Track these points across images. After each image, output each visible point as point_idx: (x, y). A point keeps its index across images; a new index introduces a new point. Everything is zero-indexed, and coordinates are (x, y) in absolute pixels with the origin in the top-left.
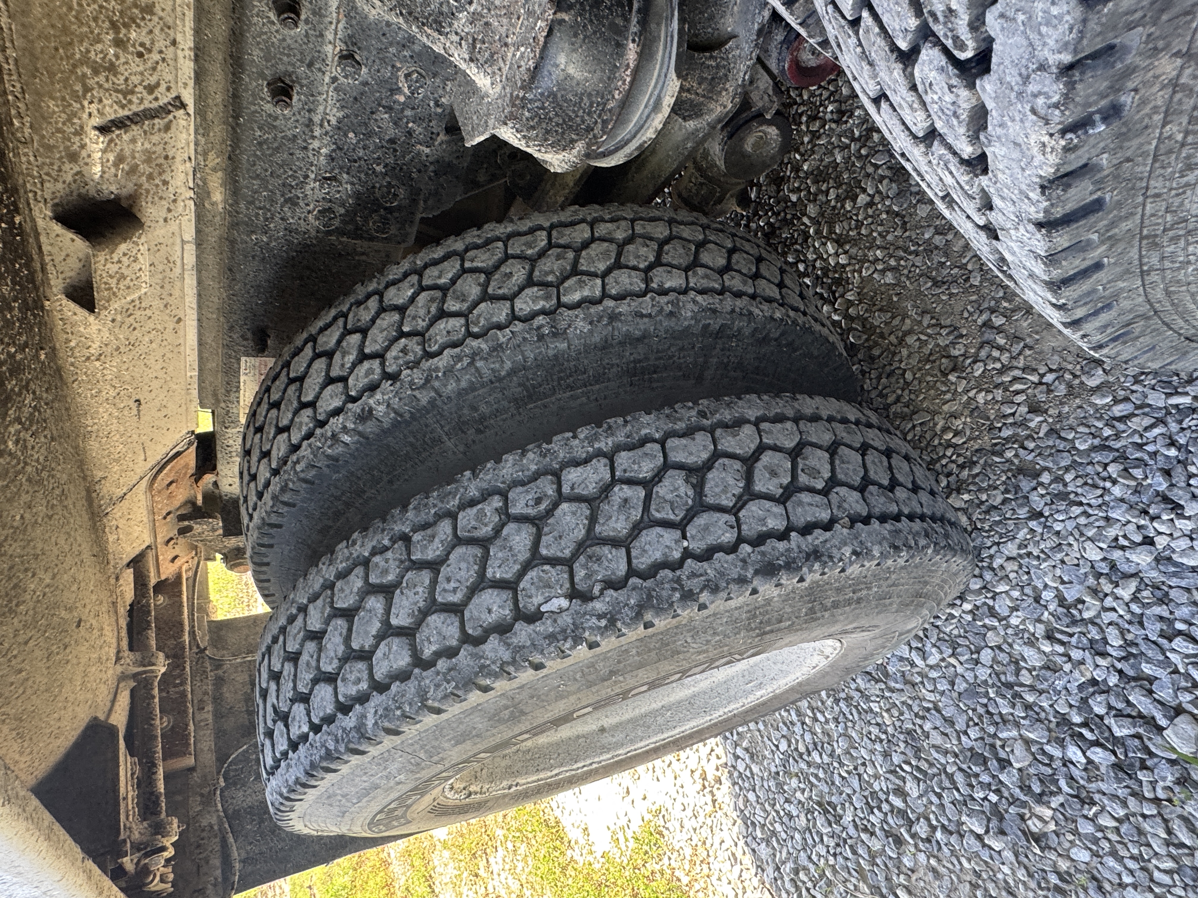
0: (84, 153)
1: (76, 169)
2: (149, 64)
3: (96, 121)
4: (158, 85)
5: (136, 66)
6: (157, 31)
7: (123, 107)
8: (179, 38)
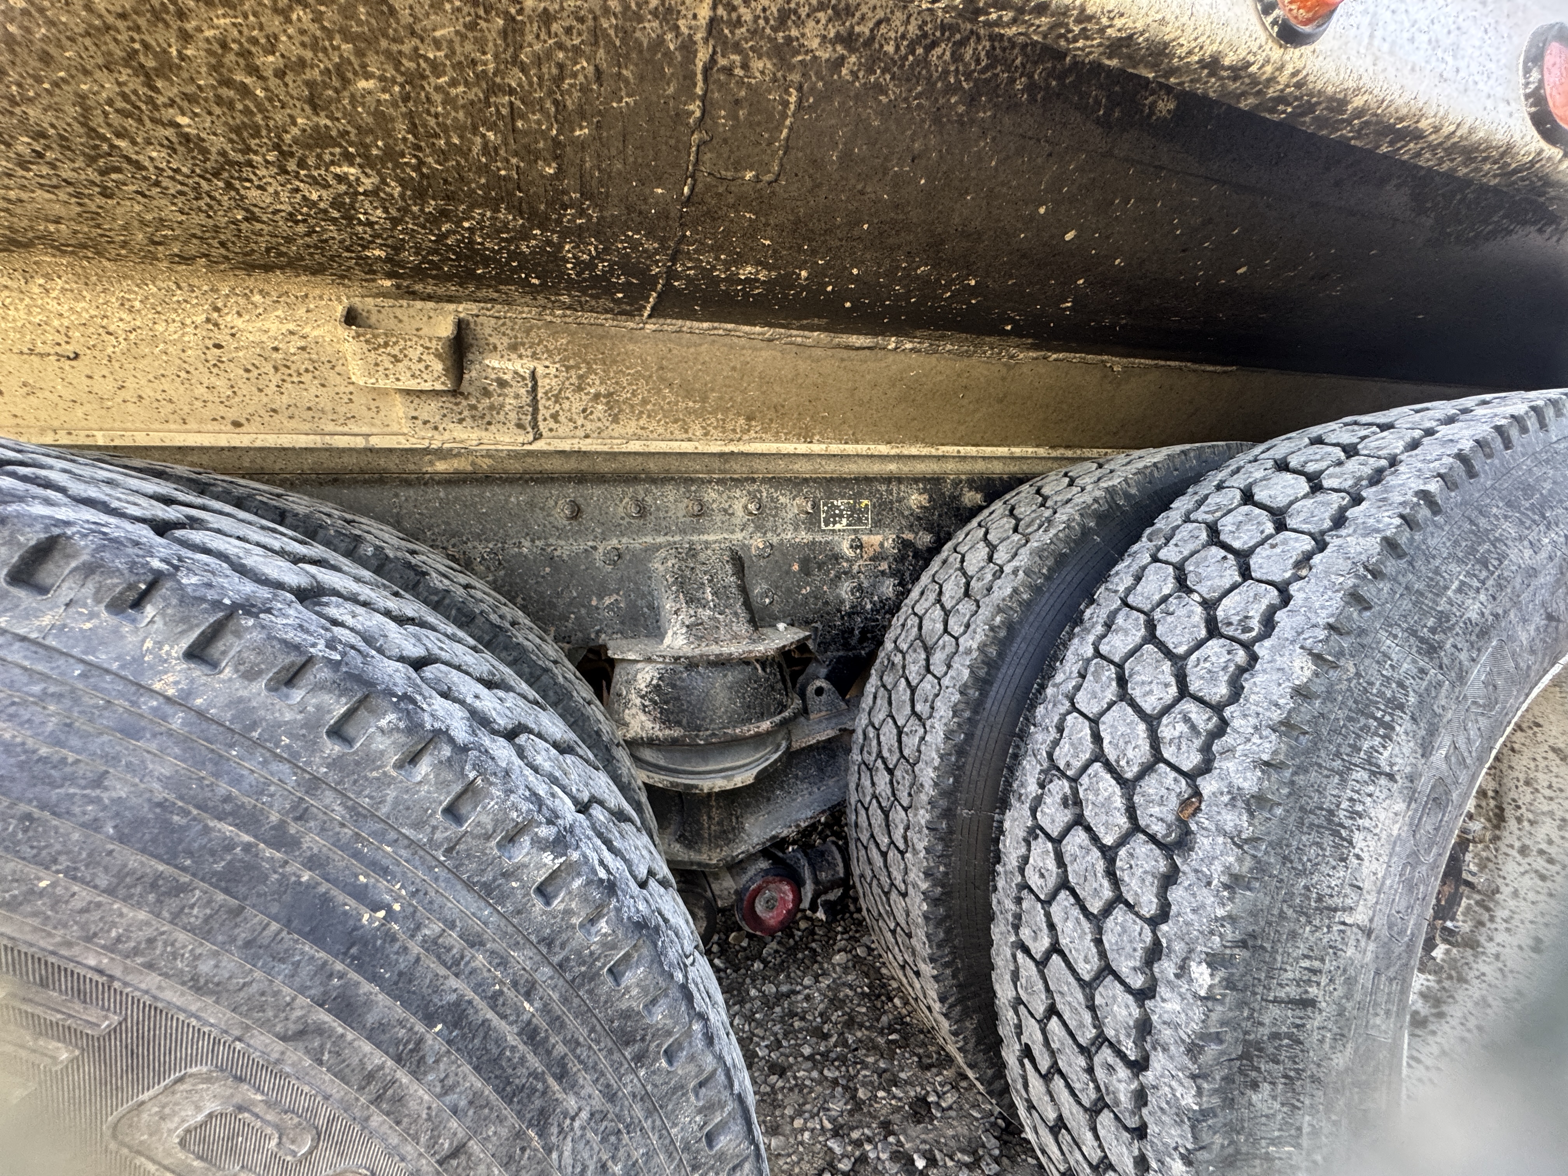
0: (514, 356)
1: (500, 347)
2: (575, 416)
3: (540, 371)
4: (557, 421)
5: (577, 406)
6: (599, 424)
7: (546, 393)
8: (588, 441)
